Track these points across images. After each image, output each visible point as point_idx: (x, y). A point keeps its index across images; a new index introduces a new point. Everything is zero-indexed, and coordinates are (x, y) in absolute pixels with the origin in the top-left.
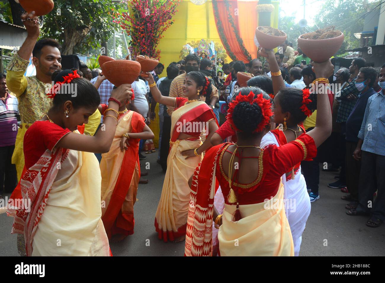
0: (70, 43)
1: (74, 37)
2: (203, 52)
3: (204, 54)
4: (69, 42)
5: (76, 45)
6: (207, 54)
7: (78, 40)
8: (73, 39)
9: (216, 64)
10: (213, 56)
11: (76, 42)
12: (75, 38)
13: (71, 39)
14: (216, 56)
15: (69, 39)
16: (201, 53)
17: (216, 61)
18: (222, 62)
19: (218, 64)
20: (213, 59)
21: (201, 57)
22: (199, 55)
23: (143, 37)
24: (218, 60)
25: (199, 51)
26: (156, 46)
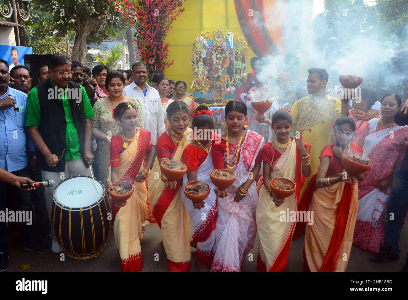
0: (83, 33)
1: (88, 26)
2: (219, 45)
3: (220, 47)
4: (82, 31)
5: (91, 34)
6: (223, 48)
7: (93, 28)
8: (87, 28)
9: (234, 60)
10: (231, 49)
11: (91, 31)
12: (90, 26)
13: (84, 28)
14: (235, 50)
15: (82, 27)
16: (217, 46)
17: (234, 55)
18: (241, 57)
19: (236, 59)
20: (231, 53)
21: (216, 51)
22: (214, 49)
23: (149, 28)
24: (236, 55)
25: (215, 44)
26: (164, 39)
